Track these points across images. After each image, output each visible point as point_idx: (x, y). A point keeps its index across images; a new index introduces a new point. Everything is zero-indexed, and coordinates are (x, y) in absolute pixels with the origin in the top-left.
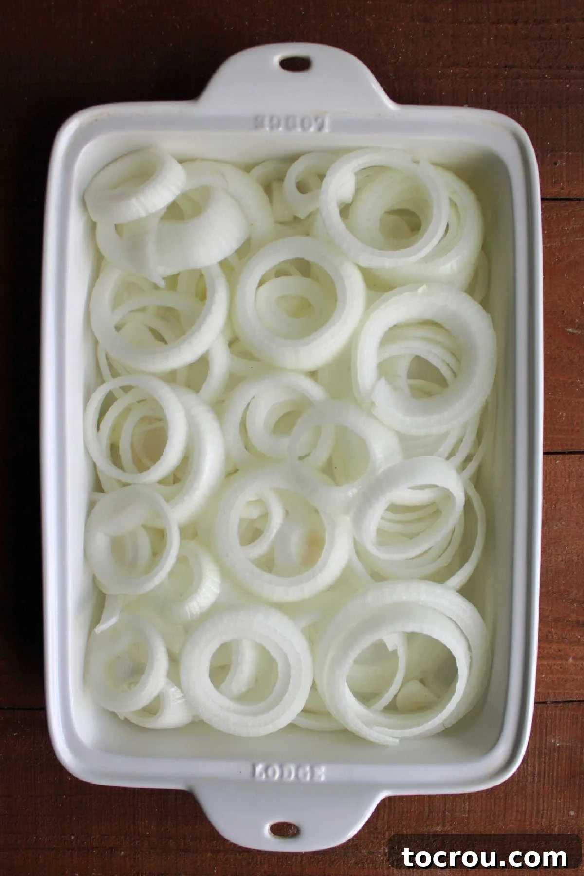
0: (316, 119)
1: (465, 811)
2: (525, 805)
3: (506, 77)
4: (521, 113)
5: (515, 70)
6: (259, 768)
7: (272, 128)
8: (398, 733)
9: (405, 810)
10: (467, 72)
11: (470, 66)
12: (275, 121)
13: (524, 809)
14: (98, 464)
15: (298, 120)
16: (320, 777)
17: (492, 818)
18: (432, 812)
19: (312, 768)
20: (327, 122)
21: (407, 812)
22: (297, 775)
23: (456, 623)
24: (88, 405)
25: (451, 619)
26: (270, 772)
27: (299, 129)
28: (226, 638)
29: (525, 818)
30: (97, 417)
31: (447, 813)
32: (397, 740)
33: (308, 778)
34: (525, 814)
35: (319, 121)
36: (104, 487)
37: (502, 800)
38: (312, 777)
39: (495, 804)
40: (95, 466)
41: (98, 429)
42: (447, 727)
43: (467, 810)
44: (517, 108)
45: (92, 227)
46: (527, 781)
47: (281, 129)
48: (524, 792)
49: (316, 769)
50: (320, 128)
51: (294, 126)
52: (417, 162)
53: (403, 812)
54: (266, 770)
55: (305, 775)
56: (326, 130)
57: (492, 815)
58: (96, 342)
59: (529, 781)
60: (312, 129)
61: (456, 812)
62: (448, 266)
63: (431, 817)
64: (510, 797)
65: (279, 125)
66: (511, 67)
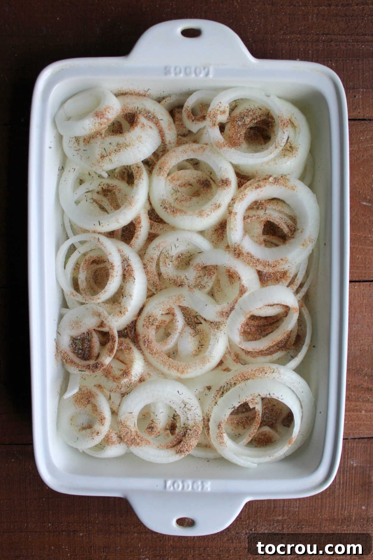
0: (204, 68)
1: (296, 507)
2: (334, 503)
3: (323, 41)
4: (333, 64)
5: (329, 36)
6: (169, 483)
7: (176, 74)
8: (256, 460)
9: (259, 506)
10: (299, 38)
11: (301, 34)
12: (178, 70)
13: (333, 506)
14: (65, 290)
15: (193, 69)
16: (207, 488)
17: (313, 511)
18: (276, 508)
19: (202, 483)
20: (211, 69)
21: (260, 508)
22: (193, 488)
23: (293, 391)
24: (58, 252)
25: (290, 388)
26: (176, 485)
27: (193, 75)
28: (148, 402)
29: (334, 511)
30: (64, 260)
31: (285, 508)
32: (256, 465)
33: (200, 489)
34: (334, 509)
35: (206, 70)
36: (69, 305)
37: (320, 500)
38: (203, 488)
39: (315, 503)
40: (63, 291)
41: (65, 268)
42: (286, 456)
43: (298, 506)
44: (331, 61)
45: (60, 138)
46: (335, 488)
47: (181, 75)
48: (334, 495)
49: (205, 484)
50: (207, 74)
51: (190, 73)
52: (268, 96)
53: (258, 507)
54: (173, 484)
55: (198, 487)
56: (211, 76)
57: (313, 509)
58: (63, 212)
59: (337, 488)
60: (202, 75)
61: (291, 507)
62: (288, 163)
63: (275, 510)
64: (325, 498)
65: (180, 72)
66: (327, 34)
